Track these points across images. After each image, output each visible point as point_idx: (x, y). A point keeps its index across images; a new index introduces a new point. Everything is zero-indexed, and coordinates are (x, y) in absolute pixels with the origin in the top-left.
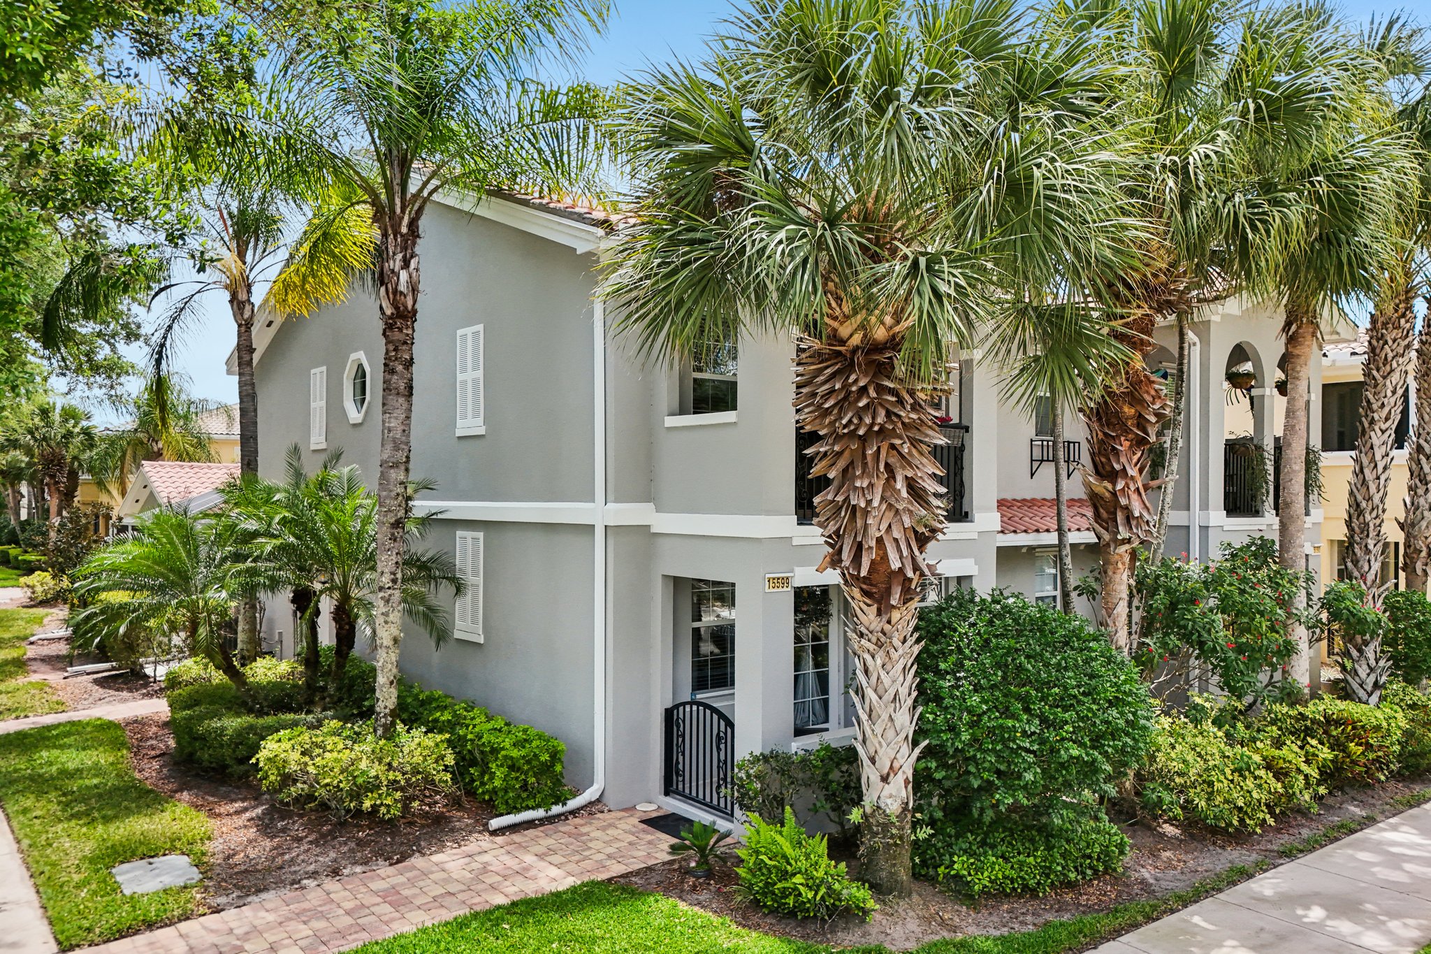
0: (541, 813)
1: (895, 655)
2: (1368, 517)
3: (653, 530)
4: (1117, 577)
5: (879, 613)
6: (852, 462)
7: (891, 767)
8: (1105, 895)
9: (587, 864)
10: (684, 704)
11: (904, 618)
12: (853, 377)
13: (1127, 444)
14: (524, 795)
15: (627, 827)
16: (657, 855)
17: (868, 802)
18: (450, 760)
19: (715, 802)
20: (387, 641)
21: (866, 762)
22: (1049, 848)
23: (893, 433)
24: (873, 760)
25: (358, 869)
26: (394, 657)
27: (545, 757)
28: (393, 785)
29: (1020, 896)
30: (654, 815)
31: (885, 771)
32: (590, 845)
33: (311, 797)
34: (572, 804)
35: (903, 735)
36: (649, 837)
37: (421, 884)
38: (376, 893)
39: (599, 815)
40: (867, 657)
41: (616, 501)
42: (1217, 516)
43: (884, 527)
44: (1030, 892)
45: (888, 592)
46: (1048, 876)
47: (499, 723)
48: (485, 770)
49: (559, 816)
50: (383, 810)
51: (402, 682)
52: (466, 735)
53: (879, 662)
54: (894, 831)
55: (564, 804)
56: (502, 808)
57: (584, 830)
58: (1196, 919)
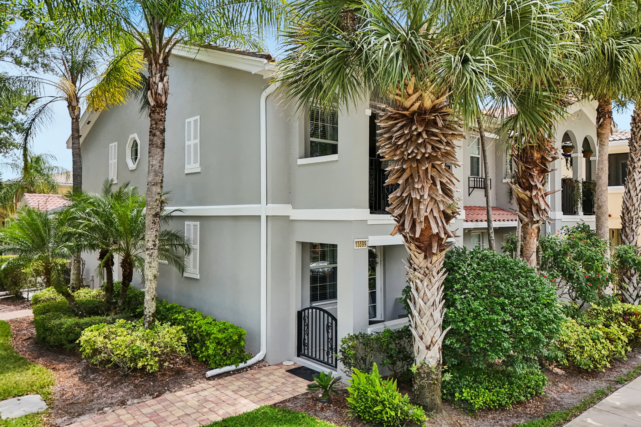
0: (233, 367)
1: (433, 281)
2: (633, 214)
3: (291, 218)
4: (532, 241)
5: (425, 257)
6: (411, 175)
7: (432, 342)
8: (538, 408)
9: (261, 396)
10: (308, 309)
11: (439, 259)
12: (414, 127)
13: (537, 172)
14: (225, 358)
15: (280, 374)
16: (298, 390)
17: (419, 360)
18: (185, 340)
19: (326, 360)
20: (151, 277)
21: (417, 338)
22: (511, 383)
23: (436, 158)
24: (421, 338)
25: (136, 401)
26: (154, 286)
27: (235, 338)
28: (154, 354)
29: (496, 410)
30: (293, 367)
31: (429, 344)
32: (262, 384)
33: (109, 361)
34: (250, 362)
35: (438, 324)
36: (292, 380)
37: (171, 409)
38: (146, 415)
39: (264, 368)
40: (418, 281)
41: (272, 203)
42: (558, 214)
43: (429, 210)
44: (502, 408)
45: (430, 246)
46: (510, 399)
47: (210, 320)
48: (203, 344)
49: (243, 369)
50: (149, 367)
51: (158, 300)
52: (192, 327)
53: (425, 284)
54: (434, 377)
55: (245, 362)
56: (213, 365)
57: (257, 376)
58: (589, 420)
